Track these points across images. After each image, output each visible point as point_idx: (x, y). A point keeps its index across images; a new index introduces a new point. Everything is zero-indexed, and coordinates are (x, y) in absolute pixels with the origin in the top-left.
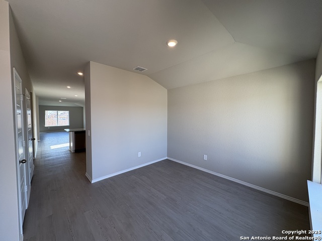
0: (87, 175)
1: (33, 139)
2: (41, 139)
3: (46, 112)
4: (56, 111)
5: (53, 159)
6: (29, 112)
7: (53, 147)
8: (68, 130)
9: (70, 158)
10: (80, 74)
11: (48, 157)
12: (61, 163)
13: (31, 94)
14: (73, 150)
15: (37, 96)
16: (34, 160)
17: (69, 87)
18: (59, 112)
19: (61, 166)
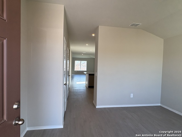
0: (94, 102)
1: (69, 76)
2: (72, 77)
3: (75, 61)
4: (80, 61)
5: (77, 90)
6: (68, 61)
7: (78, 83)
8: (85, 73)
9: (85, 91)
10: (93, 35)
11: (75, 88)
12: (81, 93)
13: (69, 50)
14: (87, 86)
15: (71, 52)
16: (69, 88)
17: (87, 45)
18: (82, 61)
19: (81, 94)
